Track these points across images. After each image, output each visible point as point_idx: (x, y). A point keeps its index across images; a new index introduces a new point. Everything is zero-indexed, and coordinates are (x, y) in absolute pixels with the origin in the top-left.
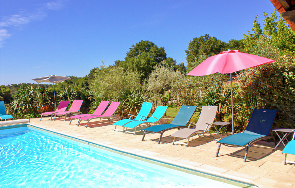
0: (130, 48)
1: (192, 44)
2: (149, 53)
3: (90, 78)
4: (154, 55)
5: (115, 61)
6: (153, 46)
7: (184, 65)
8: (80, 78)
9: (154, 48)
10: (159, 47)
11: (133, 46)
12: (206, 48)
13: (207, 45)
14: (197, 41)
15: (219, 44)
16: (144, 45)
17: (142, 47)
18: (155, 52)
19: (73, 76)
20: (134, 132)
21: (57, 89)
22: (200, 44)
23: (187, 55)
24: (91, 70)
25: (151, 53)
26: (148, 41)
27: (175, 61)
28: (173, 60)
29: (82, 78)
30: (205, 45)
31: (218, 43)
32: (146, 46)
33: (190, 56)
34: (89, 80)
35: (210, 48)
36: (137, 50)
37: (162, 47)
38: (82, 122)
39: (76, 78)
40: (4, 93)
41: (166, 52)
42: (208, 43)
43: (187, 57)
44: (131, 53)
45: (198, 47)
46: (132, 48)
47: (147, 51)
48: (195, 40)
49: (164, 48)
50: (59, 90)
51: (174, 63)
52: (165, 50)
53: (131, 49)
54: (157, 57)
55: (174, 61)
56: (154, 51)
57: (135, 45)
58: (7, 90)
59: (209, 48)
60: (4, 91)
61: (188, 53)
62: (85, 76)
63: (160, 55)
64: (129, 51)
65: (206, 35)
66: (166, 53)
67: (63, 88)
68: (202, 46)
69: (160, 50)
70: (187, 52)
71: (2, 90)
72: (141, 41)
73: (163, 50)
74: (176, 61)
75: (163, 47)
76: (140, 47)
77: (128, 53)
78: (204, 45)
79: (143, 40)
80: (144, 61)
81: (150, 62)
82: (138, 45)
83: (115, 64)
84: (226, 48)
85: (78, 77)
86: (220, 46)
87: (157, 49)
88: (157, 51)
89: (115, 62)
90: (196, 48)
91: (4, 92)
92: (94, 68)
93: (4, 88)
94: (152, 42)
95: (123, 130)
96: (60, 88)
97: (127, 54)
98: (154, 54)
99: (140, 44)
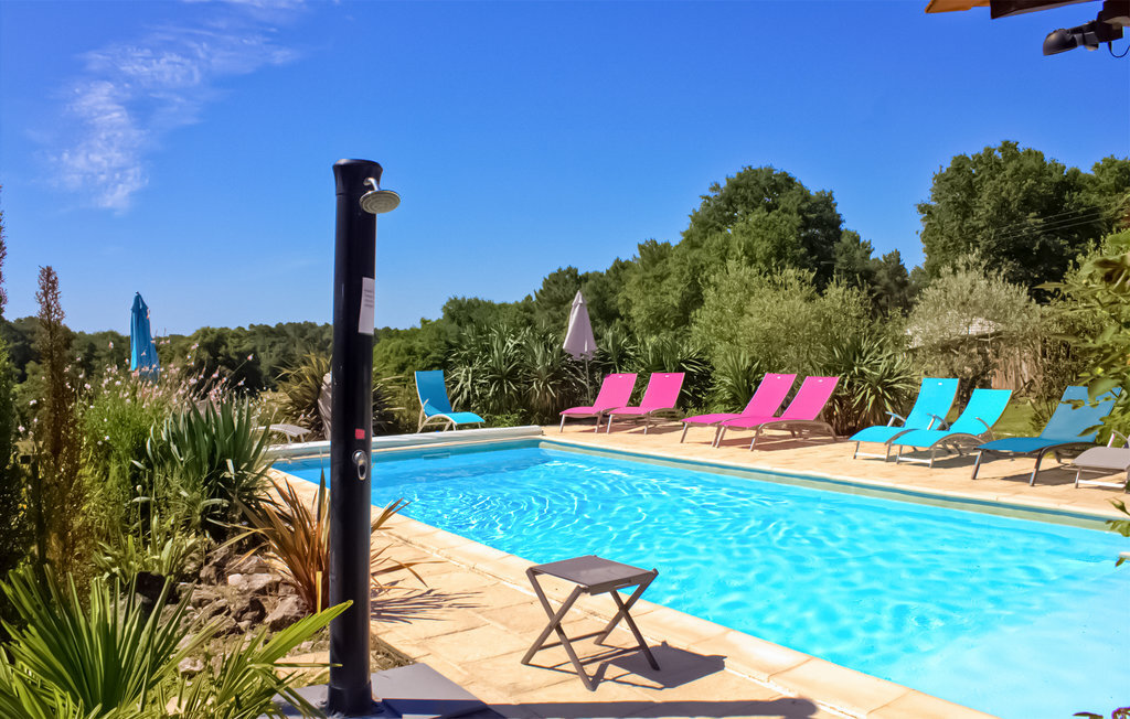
0: (703, 197)
1: (947, 180)
2: (779, 216)
3: (542, 305)
4: (798, 224)
5: (639, 245)
6: (790, 188)
7: (899, 261)
8: (504, 306)
9: (795, 198)
10: (813, 193)
11: (716, 188)
12: (1004, 194)
13: (1010, 185)
14: (967, 166)
15: (1056, 177)
16: (757, 183)
17: (749, 191)
18: (800, 212)
19: (476, 300)
20: (929, 461)
21: (420, 344)
22: (982, 180)
23: (924, 220)
24: (547, 278)
25: (786, 215)
26: (770, 171)
27: (870, 243)
28: (862, 240)
29: (510, 306)
30: (1001, 182)
31: (1051, 174)
32: (764, 189)
33: (939, 227)
34: (537, 312)
35: (1020, 195)
36: (730, 202)
37: (824, 192)
38: (730, 435)
39: (490, 306)
40: (236, 358)
41: (838, 210)
42: (1012, 176)
43: (924, 229)
44: (709, 216)
45: (972, 190)
46: (712, 195)
47: (770, 208)
48: (960, 165)
49: (831, 195)
50: (428, 348)
51: (864, 251)
52: (836, 205)
53: (707, 198)
54: (806, 229)
55: (864, 246)
56: (795, 208)
57: (723, 184)
58: (245, 347)
59: (1016, 194)
60: (238, 350)
61: (929, 213)
62: (520, 299)
63: (819, 223)
64: (698, 205)
65: (1006, 144)
66: (839, 216)
67: (440, 343)
68: (988, 187)
69: (816, 204)
70: (926, 210)
71: (230, 344)
72: (742, 170)
73: (827, 202)
74: (873, 245)
75: (828, 190)
76: (743, 191)
77: (697, 214)
78: (996, 181)
79: (750, 168)
80: (765, 244)
81: (789, 248)
82: (735, 186)
83: (638, 256)
84: (1084, 191)
85: (497, 301)
86: (1057, 184)
87: (807, 198)
88: (804, 206)
89: (641, 248)
90: (961, 196)
91: (236, 353)
92: (560, 270)
93: (237, 340)
94: (785, 174)
95: (885, 457)
96: (431, 341)
97: (693, 220)
98: (797, 219)
99: (742, 179)
